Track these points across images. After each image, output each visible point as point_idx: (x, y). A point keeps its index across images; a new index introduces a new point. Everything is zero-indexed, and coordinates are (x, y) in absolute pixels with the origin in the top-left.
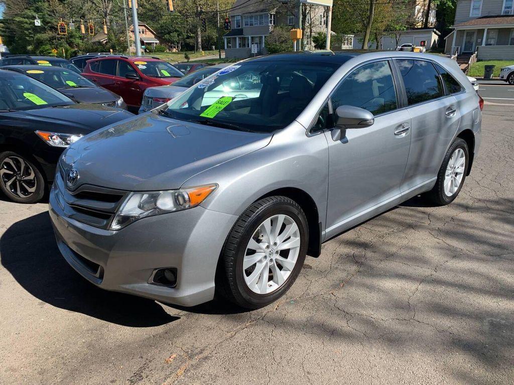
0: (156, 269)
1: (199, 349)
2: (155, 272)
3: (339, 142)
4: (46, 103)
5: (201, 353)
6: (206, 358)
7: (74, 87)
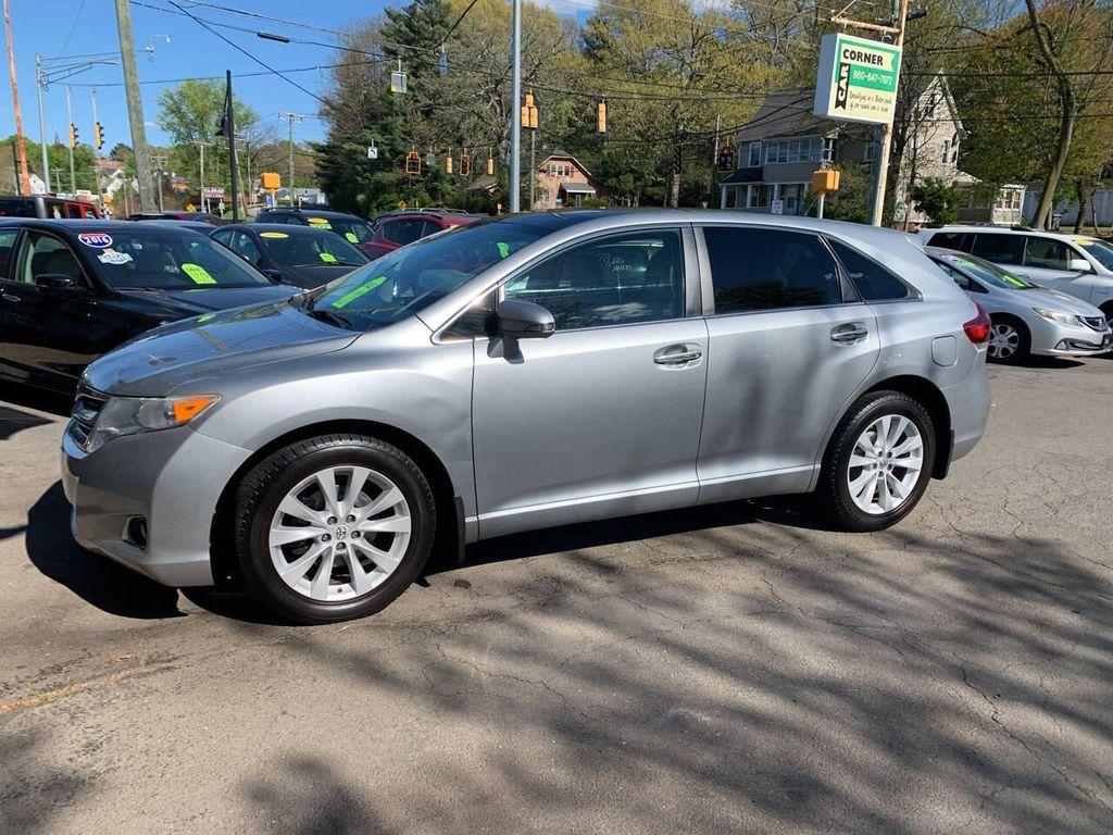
0: (130, 516)
1: (170, 657)
2: (129, 519)
3: (502, 361)
4: (214, 282)
5: (170, 661)
6: (168, 668)
7: (330, 264)
